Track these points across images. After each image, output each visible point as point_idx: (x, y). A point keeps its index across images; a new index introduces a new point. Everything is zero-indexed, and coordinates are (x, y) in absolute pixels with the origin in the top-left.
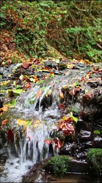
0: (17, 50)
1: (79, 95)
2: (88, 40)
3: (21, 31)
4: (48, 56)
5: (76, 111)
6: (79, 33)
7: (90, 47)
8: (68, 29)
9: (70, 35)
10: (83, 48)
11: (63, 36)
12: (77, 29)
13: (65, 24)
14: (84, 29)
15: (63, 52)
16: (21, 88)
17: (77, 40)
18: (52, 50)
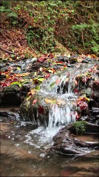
0: (29, 46)
1: (90, 82)
2: (93, 36)
3: (32, 29)
4: (57, 52)
5: (89, 93)
6: (84, 29)
7: (95, 43)
8: (74, 26)
9: (75, 32)
10: (88, 44)
11: (69, 33)
12: (83, 26)
13: (71, 21)
14: (89, 26)
15: (69, 47)
16: (42, 78)
17: (82, 36)
18: (60, 46)
